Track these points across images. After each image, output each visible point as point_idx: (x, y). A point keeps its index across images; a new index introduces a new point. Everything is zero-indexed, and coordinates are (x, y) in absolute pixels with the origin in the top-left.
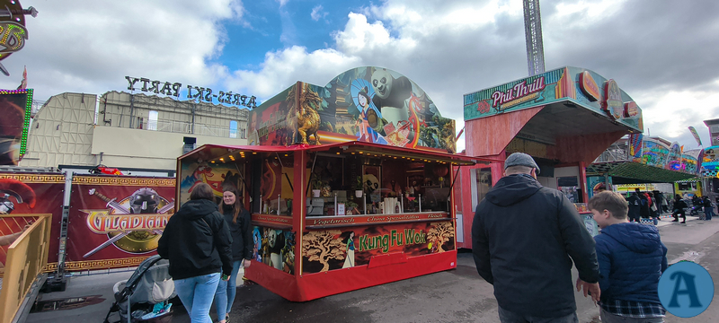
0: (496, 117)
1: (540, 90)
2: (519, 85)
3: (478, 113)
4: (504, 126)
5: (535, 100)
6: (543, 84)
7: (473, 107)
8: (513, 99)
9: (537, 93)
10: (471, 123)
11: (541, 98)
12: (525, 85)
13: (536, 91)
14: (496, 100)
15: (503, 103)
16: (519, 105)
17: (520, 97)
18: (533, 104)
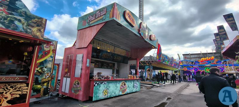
0: (88, 28)
1: (105, 14)
2: (97, 12)
3: (82, 26)
4: (90, 33)
5: (102, 19)
6: (106, 11)
7: (81, 23)
8: (95, 19)
9: (103, 16)
10: (80, 31)
11: (104, 18)
12: (100, 12)
13: (103, 15)
14: (89, 19)
15: (91, 21)
16: (96, 22)
17: (97, 18)
18: (102, 22)
